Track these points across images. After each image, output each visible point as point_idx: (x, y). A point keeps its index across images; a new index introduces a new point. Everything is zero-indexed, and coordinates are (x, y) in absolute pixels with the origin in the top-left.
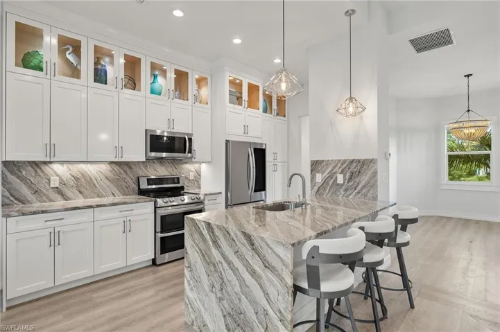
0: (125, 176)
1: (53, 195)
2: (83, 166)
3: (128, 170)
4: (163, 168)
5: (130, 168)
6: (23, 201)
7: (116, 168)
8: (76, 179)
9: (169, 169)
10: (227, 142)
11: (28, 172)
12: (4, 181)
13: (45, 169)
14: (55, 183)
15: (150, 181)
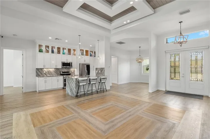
0: (58, 71)
1: (44, 75)
2: (49, 69)
5: (59, 69)
6: (39, 75)
7: (56, 69)
8: (48, 72)
9: (67, 70)
10: (80, 64)
11: (40, 70)
12: (36, 72)
13: (43, 70)
14: (44, 72)
15: (63, 72)
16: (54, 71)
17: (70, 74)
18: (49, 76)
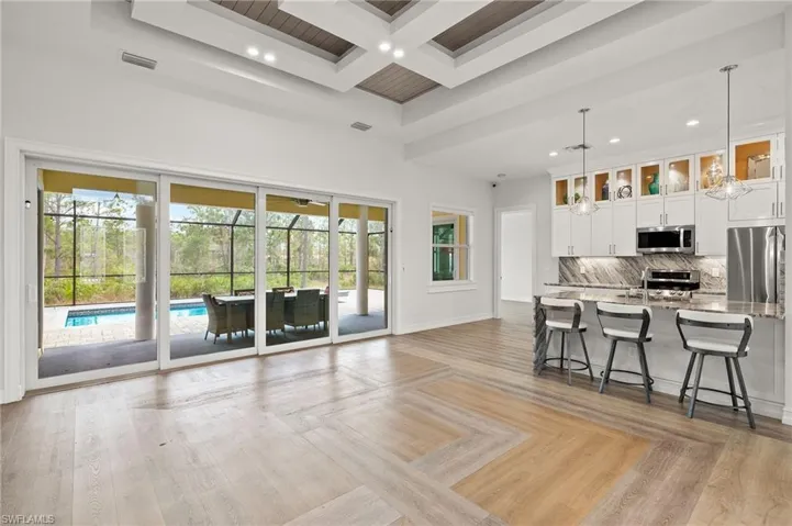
0: (630, 268)
1: (582, 278)
2: (599, 260)
3: (634, 264)
4: (673, 263)
5: (637, 262)
6: (567, 280)
7: (624, 261)
8: (595, 269)
9: (682, 264)
10: (731, 232)
11: (569, 263)
12: (560, 268)
13: (578, 262)
14: (583, 271)
15: (656, 274)
16: (618, 267)
17: (695, 286)
18: (599, 284)
